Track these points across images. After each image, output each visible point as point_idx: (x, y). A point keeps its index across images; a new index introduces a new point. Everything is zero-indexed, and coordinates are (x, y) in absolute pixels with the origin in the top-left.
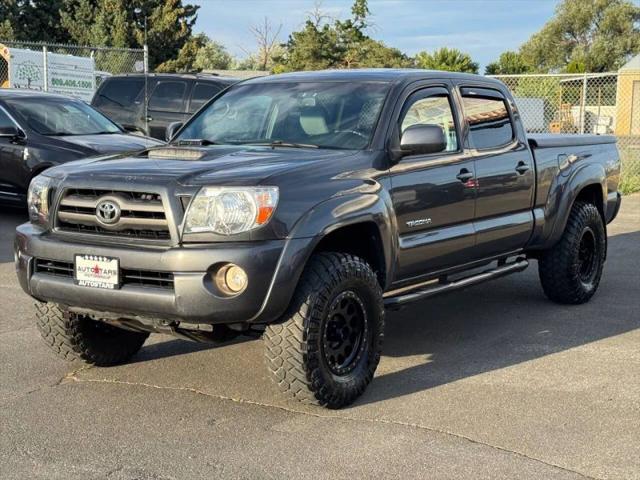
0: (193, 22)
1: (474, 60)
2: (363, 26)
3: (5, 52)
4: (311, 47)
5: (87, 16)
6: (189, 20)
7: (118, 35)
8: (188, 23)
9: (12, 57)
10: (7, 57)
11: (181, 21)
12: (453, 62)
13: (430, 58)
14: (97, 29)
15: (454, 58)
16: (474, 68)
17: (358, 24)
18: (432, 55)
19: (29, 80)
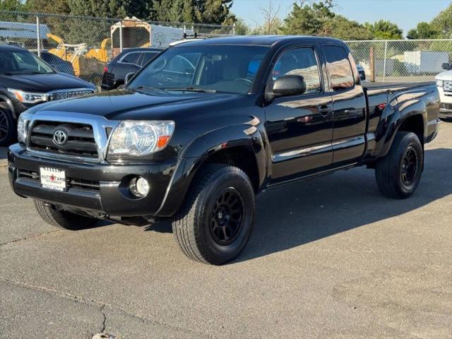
0: (230, 6)
1: (399, 28)
2: (331, 6)
3: (149, 27)
4: (302, 21)
5: (168, 3)
6: (228, 5)
7: (187, 14)
8: (228, 6)
9: (152, 30)
10: (149, 30)
11: (223, 5)
12: (386, 29)
13: (372, 26)
14: (174, 10)
15: (387, 27)
16: (399, 32)
17: (327, 5)
18: (373, 25)
19: (160, 43)
